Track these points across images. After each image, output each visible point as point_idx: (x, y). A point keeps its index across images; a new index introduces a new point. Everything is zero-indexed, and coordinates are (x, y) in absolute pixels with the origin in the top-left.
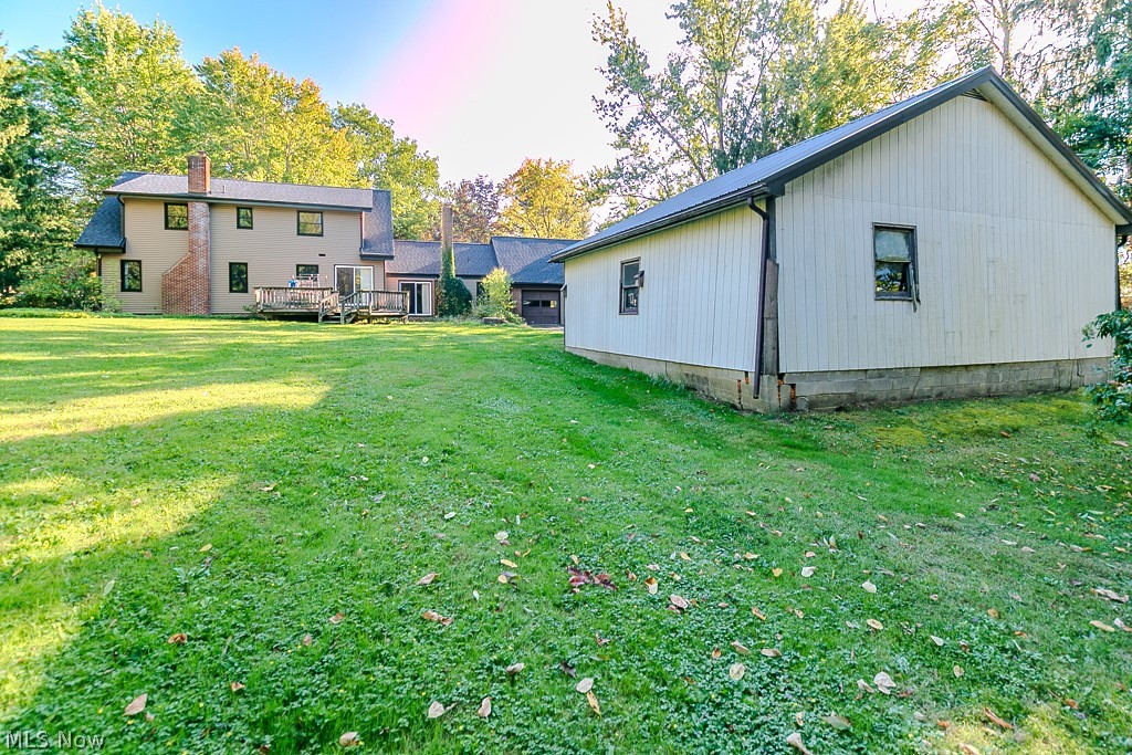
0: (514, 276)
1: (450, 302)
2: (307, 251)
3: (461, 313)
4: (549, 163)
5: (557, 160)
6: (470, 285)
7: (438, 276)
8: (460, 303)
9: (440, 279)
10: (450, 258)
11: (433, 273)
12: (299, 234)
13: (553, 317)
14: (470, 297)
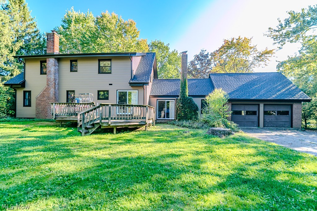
0: (230, 94)
1: (185, 112)
2: (102, 83)
3: (191, 119)
4: (239, 39)
5: (243, 37)
6: (197, 102)
7: (178, 96)
8: (191, 112)
9: (179, 98)
10: (185, 85)
11: (175, 94)
12: (99, 73)
13: (253, 122)
14: (197, 109)
